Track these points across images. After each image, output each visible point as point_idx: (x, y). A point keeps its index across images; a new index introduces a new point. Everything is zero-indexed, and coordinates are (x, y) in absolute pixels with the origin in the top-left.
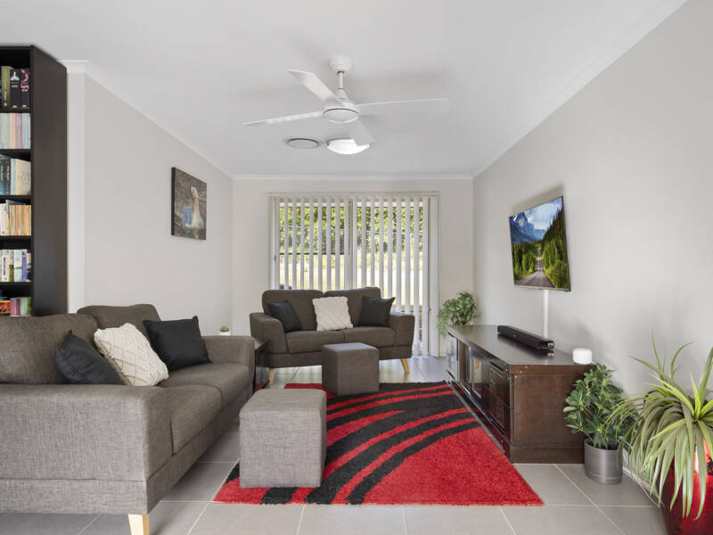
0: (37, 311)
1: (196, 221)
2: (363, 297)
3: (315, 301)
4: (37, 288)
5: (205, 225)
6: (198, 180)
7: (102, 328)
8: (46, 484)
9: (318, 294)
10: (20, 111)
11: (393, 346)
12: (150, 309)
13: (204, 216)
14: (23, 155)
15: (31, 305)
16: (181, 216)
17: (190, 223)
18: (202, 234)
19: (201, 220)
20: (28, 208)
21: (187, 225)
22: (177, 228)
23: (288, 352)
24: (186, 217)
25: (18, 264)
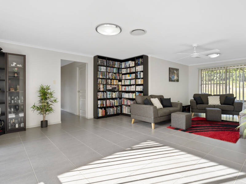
0: (144, 95)
1: (176, 78)
2: (226, 96)
3: (209, 97)
4: (144, 92)
5: (178, 78)
6: (176, 69)
7: (152, 98)
8: (143, 117)
9: (211, 95)
10: (142, 65)
11: (233, 111)
12: (162, 96)
13: (178, 76)
14: (142, 71)
15: (143, 94)
16: (171, 77)
17: (174, 78)
18: (178, 81)
19: (177, 78)
20: (143, 79)
21: (173, 79)
22: (170, 80)
23: (197, 109)
24: (173, 77)
25: (142, 88)
